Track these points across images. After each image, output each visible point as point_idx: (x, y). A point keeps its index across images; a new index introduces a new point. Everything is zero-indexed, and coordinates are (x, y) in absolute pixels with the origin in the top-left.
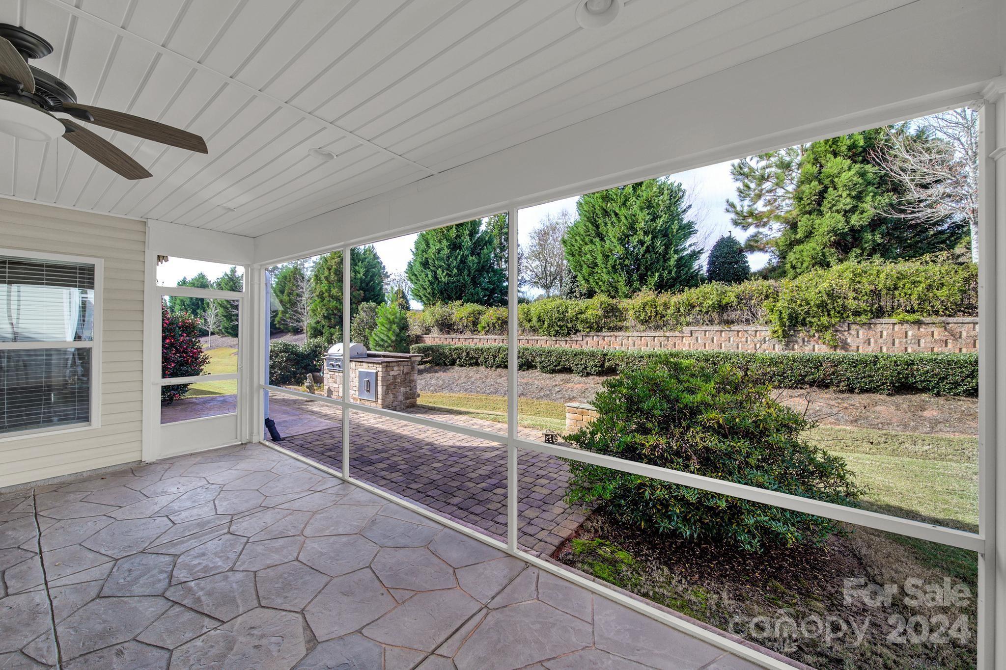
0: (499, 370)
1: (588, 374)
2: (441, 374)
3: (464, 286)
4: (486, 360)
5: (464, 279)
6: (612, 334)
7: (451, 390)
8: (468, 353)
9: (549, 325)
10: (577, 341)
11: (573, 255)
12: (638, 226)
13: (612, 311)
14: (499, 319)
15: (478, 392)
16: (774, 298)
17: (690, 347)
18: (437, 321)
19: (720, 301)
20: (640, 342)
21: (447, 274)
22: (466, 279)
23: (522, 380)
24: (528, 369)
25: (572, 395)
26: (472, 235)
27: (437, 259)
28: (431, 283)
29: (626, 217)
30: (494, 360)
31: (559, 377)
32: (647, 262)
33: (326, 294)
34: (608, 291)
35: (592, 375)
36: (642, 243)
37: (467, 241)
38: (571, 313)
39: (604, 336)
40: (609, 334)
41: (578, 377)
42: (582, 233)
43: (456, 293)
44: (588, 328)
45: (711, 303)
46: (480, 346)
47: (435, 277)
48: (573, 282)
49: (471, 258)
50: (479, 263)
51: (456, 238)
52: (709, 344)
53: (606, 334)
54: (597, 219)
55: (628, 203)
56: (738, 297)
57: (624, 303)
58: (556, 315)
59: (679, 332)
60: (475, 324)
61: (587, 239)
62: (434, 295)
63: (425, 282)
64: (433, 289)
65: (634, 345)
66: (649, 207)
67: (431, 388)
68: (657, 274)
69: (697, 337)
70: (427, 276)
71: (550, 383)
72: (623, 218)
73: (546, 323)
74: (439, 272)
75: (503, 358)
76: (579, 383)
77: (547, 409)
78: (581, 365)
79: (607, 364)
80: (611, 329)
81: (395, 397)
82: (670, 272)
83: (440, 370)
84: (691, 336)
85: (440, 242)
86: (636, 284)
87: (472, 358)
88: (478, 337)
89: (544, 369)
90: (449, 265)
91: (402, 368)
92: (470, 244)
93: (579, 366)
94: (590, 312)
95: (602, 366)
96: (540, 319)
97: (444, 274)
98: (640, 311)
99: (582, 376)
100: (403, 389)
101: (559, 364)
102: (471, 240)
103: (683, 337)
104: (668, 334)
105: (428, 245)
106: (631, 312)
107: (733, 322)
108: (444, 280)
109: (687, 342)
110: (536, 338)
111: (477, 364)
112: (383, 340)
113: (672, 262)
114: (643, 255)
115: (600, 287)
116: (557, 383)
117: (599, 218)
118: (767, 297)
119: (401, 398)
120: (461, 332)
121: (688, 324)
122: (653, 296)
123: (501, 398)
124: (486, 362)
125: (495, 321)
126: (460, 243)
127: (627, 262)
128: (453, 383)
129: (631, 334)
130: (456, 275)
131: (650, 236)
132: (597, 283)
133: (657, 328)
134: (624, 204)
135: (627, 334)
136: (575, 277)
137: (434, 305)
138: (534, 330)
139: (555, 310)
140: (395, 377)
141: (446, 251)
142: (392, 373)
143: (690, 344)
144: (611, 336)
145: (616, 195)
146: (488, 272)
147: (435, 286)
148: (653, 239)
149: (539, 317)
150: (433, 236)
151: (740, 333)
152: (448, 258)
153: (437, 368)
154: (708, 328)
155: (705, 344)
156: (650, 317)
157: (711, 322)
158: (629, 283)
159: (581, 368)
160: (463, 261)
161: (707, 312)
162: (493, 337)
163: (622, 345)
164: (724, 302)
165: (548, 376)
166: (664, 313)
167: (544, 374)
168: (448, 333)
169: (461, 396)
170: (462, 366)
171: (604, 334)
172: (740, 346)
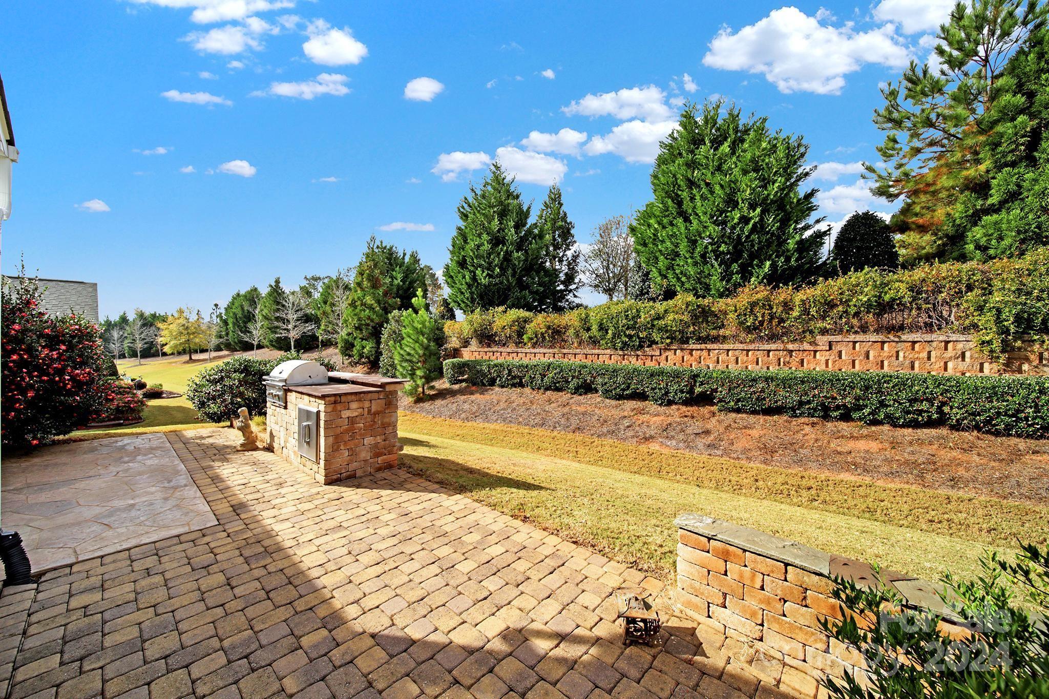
0: (548, 393)
1: (670, 403)
2: (477, 397)
3: (509, 288)
4: (532, 379)
5: (508, 281)
6: (703, 346)
7: (487, 419)
8: (510, 371)
9: (614, 335)
10: (652, 356)
11: (645, 245)
12: (739, 197)
13: (703, 315)
14: (549, 327)
15: (519, 423)
16: (983, 289)
17: (827, 366)
18: (476, 331)
19: (880, 297)
20: (745, 358)
21: (488, 275)
22: (511, 280)
23: (578, 408)
24: (586, 393)
25: (649, 433)
26: (518, 227)
27: (477, 257)
28: (469, 286)
29: (722, 186)
30: (542, 380)
31: (630, 405)
32: (753, 246)
33: (358, 303)
34: (694, 289)
35: (676, 404)
36: (745, 220)
37: (511, 234)
38: (643, 319)
39: (692, 350)
40: (698, 347)
41: (655, 406)
42: (658, 213)
43: (499, 298)
44: (668, 338)
45: (865, 299)
46: (525, 361)
47: (474, 278)
48: (644, 281)
49: (516, 255)
50: (526, 260)
51: (498, 231)
52: (861, 361)
53: (695, 347)
54: (680, 193)
55: (725, 167)
56: (911, 289)
57: (721, 304)
58: (624, 321)
59: (811, 343)
60: (520, 334)
61: (665, 221)
62: (473, 300)
63: (462, 284)
64: (472, 293)
65: (737, 363)
66: (756, 170)
67: (463, 415)
68: (768, 263)
69: (840, 352)
70: (464, 277)
71: (616, 413)
72: (717, 187)
73: (610, 332)
74: (479, 272)
75: (553, 378)
76: (657, 415)
77: (613, 455)
78: (660, 389)
79: (698, 390)
80: (701, 340)
81: (353, 453)
82: (788, 259)
83: (477, 392)
84: (830, 349)
85: (480, 236)
86: (736, 278)
87: (514, 377)
88: (523, 350)
89: (607, 394)
90: (490, 264)
91: (367, 404)
92: (515, 237)
93: (657, 390)
94: (671, 316)
95: (691, 391)
96: (602, 328)
97: (484, 274)
98: (745, 315)
99: (661, 405)
100: (368, 440)
101: (628, 387)
102: (516, 233)
103: (815, 352)
104: (790, 346)
105: (465, 241)
106: (732, 316)
107: (901, 328)
108: (485, 281)
109: (823, 359)
110: (596, 351)
111: (521, 385)
112: (409, 354)
113: (791, 244)
114: (748, 237)
115: (683, 284)
116: (626, 414)
117: (683, 191)
118: (970, 288)
119: (365, 454)
120: (504, 345)
121: (824, 332)
122: (766, 293)
123: (548, 433)
124: (531, 383)
125: (544, 330)
126: (504, 238)
127: (723, 248)
128: (490, 409)
129: (731, 346)
130: (499, 276)
131: (758, 210)
132: (679, 279)
133: (773, 337)
134: (719, 168)
135: (726, 346)
136: (648, 274)
137: (472, 312)
138: (594, 342)
139: (623, 314)
140: (352, 420)
141: (487, 247)
142: (346, 414)
143: (827, 361)
144: (702, 350)
145: (707, 158)
146: (538, 273)
147: (473, 289)
148: (763, 212)
149: (601, 324)
150: (471, 229)
151: (917, 346)
152: (489, 254)
153: (474, 388)
154: (859, 337)
155: (854, 362)
156: (761, 323)
157: (864, 329)
158: (726, 276)
159: (659, 394)
160: (508, 257)
161: (857, 314)
162: (542, 350)
163: (718, 362)
164: (887, 298)
165: (614, 402)
166: (784, 316)
167: (608, 401)
168: (489, 346)
169: (497, 427)
170: (503, 387)
171: (692, 346)
172: (917, 365)
